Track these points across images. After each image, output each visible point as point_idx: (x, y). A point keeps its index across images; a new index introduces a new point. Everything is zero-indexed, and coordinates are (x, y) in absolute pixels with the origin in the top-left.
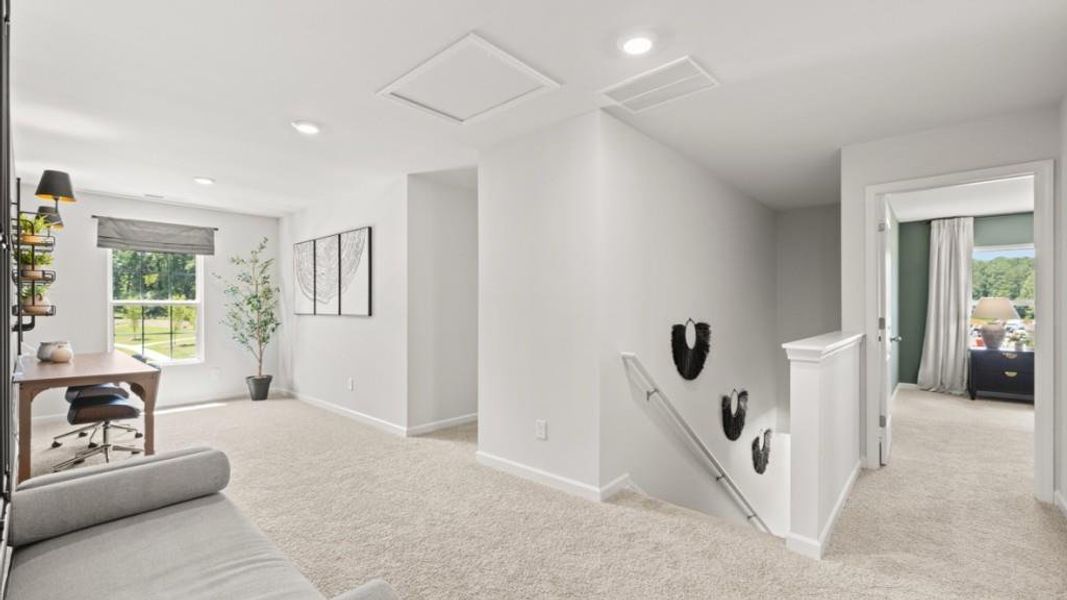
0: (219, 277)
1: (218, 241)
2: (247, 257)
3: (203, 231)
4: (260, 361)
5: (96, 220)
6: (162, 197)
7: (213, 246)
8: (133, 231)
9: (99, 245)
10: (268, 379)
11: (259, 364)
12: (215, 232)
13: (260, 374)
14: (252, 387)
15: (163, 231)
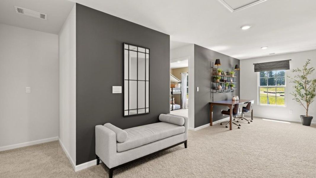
0: (290, 77)
1: (291, 64)
2: (302, 68)
3: (285, 62)
4: (307, 110)
5: (254, 65)
6: (274, 53)
7: (289, 66)
8: (263, 66)
9: (255, 71)
10: (312, 118)
11: (306, 111)
12: (290, 61)
13: (307, 115)
14: (302, 120)
15: (272, 64)
